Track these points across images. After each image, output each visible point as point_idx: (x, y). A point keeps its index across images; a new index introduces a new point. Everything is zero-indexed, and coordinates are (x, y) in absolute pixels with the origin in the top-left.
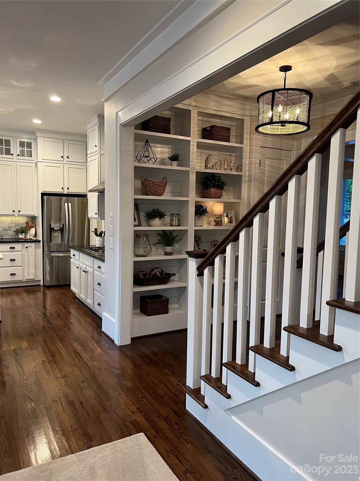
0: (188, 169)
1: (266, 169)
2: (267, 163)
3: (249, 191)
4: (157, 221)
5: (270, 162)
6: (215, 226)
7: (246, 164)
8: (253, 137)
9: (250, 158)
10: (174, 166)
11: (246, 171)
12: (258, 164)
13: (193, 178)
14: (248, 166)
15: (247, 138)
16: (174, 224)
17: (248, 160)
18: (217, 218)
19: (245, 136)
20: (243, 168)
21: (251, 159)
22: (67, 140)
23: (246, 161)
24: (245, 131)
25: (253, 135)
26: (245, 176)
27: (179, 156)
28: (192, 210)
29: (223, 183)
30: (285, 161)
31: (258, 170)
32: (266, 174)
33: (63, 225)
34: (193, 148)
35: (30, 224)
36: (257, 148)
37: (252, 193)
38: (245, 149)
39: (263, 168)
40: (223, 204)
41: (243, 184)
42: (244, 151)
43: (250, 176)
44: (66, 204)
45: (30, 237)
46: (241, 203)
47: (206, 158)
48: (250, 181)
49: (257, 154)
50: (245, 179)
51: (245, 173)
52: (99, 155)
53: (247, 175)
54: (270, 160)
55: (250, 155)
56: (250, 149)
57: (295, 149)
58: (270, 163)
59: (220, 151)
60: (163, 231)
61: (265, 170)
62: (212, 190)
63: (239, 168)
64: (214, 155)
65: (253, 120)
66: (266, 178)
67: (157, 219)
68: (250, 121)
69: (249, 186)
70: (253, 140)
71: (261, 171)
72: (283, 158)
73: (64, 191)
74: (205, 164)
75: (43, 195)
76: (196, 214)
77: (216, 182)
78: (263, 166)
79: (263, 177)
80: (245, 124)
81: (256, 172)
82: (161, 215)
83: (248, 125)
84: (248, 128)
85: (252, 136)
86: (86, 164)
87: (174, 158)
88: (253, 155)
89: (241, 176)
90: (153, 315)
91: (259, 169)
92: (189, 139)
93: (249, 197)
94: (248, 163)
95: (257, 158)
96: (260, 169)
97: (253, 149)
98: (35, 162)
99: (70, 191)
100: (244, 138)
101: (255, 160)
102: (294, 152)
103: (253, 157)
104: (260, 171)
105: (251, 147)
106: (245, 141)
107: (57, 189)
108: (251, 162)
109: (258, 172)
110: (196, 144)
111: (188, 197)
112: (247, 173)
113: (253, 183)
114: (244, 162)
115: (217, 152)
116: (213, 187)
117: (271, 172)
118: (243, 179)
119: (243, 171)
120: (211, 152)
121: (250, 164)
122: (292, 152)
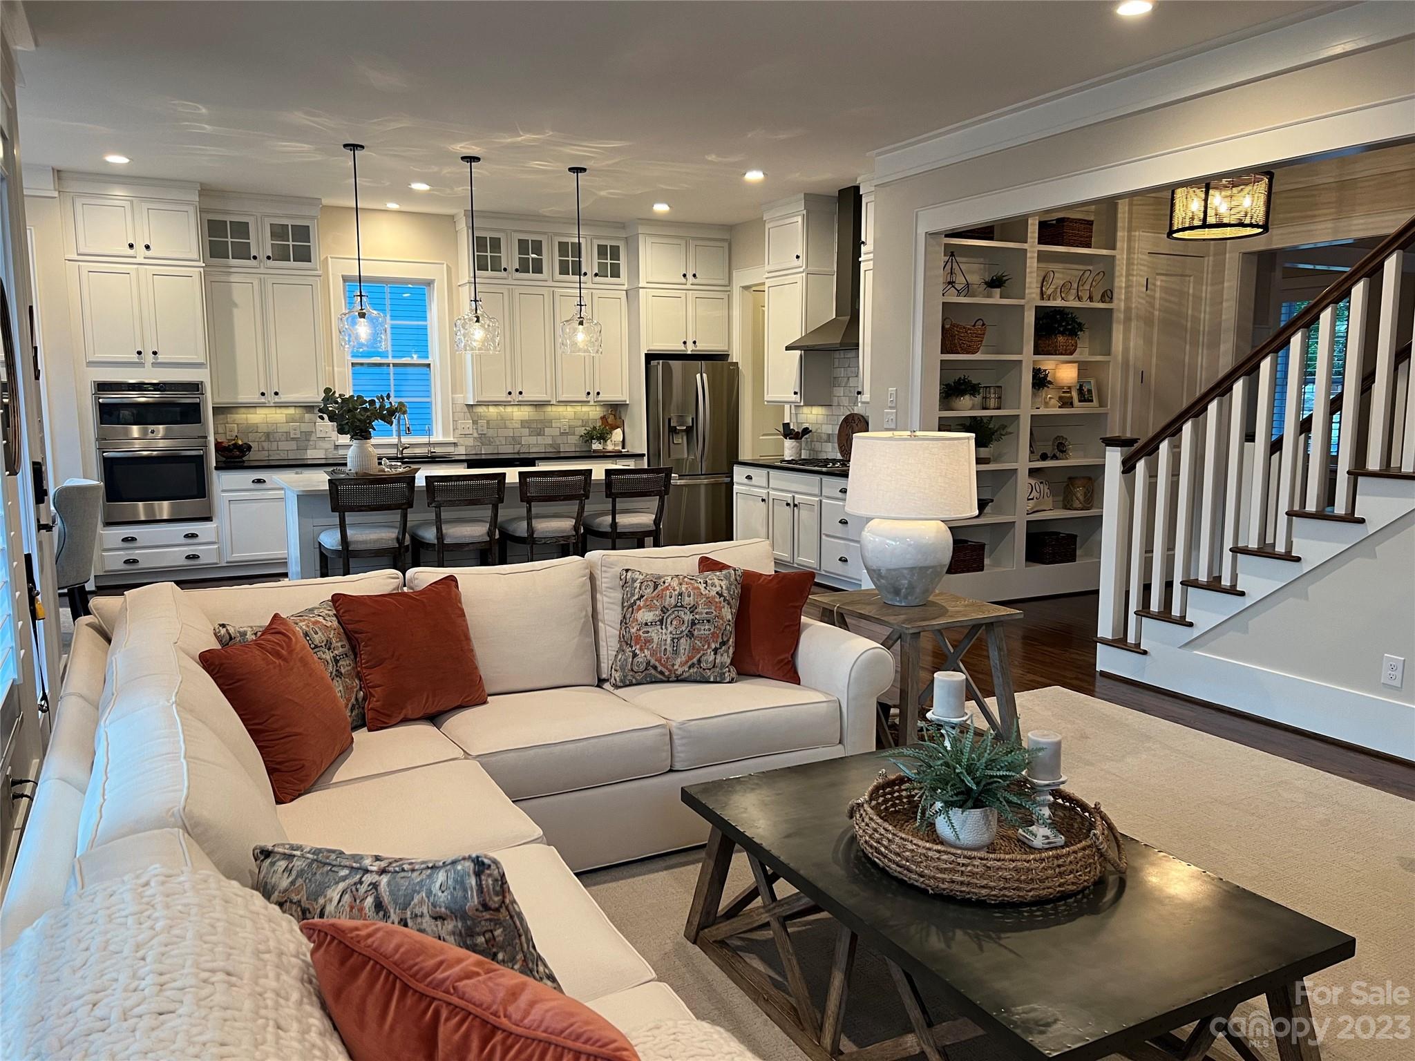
0: (1022, 302)
1: (1158, 295)
2: (1158, 283)
3: (1126, 339)
4: (966, 400)
5: (1166, 281)
6: (1060, 407)
7: (1120, 288)
8: (1135, 236)
9: (1128, 275)
10: (996, 298)
11: (1120, 300)
12: (1143, 286)
13: (1030, 318)
14: (1123, 291)
15: (1124, 237)
16: (992, 405)
17: (1124, 280)
18: (1064, 392)
19: (1119, 234)
20: (1115, 296)
21: (1130, 278)
22: (694, 238)
23: (1120, 282)
24: (1120, 224)
25: (1135, 231)
26: (1119, 310)
27: (1005, 278)
28: (1027, 378)
29: (1080, 324)
30: (1192, 278)
31: (1143, 298)
32: (1157, 306)
33: (693, 419)
34: (1032, 263)
35: (611, 420)
36: (1141, 257)
37: (1132, 344)
38: (1119, 260)
39: (1152, 293)
40: (1076, 365)
41: (1115, 326)
42: (1117, 262)
43: (1128, 309)
44: (698, 376)
45: (617, 448)
46: (1111, 364)
47: (1042, 278)
48: (1128, 319)
49: (1142, 268)
50: (1119, 316)
51: (1119, 304)
52: (804, 274)
53: (1123, 308)
54: (1163, 278)
55: (1128, 270)
56: (1128, 259)
57: (1211, 253)
58: (1164, 284)
59: (1066, 263)
60: (975, 418)
61: (1154, 298)
62: (1061, 339)
63: (1108, 296)
64: (1057, 272)
65: (1135, 202)
66: (1157, 313)
67: (967, 397)
68: (1129, 205)
69: (1127, 331)
70: (1135, 241)
71: (1148, 299)
72: (1188, 272)
73: (686, 347)
74: (1042, 290)
75: (650, 357)
76: (1034, 385)
77: (1068, 324)
78: (1152, 290)
79: (1151, 310)
80: (1120, 210)
81: (1138, 302)
82: (973, 389)
83: (1124, 213)
84: (1124, 218)
85: (1133, 233)
86: (728, 288)
87: (995, 283)
88: (1133, 270)
89: (1110, 311)
90: (960, 573)
91: (1144, 296)
92: (1025, 246)
93: (1126, 350)
94: (1124, 285)
95: (1141, 276)
96: (1147, 295)
97: (1133, 258)
98: (625, 287)
99: (698, 348)
100: (1118, 238)
101: (1139, 280)
102: (1208, 260)
103: (1135, 273)
104: (1147, 302)
105: (1132, 256)
106: (1119, 245)
107: (674, 346)
108: (1130, 283)
109: (1144, 302)
110: (1036, 255)
111: (1021, 353)
112: (1122, 305)
113: (1133, 324)
114: (1116, 284)
115: (1061, 266)
116: (1063, 333)
117: (1166, 300)
118: (1115, 315)
119: (1115, 301)
120: (1052, 266)
121: (1127, 287)
122: (1206, 259)
